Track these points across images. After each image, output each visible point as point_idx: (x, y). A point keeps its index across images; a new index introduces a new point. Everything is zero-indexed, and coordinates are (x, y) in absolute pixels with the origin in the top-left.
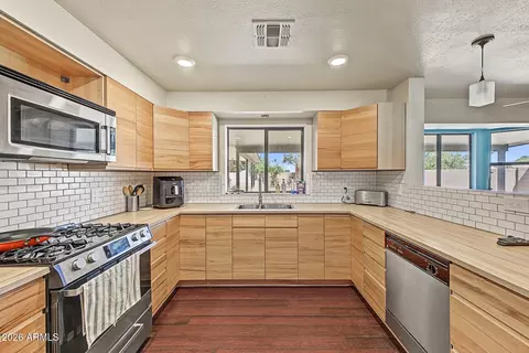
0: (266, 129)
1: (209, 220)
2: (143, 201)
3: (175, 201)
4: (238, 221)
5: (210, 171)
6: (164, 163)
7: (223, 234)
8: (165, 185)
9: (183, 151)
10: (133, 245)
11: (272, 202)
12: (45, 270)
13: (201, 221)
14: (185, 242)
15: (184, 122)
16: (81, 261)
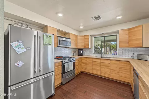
0: (105, 37)
1: (87, 59)
2: (76, 54)
3: (82, 54)
4: (94, 60)
5: (89, 48)
6: (80, 46)
7: (90, 62)
8: (80, 51)
9: (83, 44)
10: (72, 60)
11: (105, 56)
12: (61, 61)
13: (86, 59)
14: (83, 63)
15: (83, 38)
16: (65, 61)
